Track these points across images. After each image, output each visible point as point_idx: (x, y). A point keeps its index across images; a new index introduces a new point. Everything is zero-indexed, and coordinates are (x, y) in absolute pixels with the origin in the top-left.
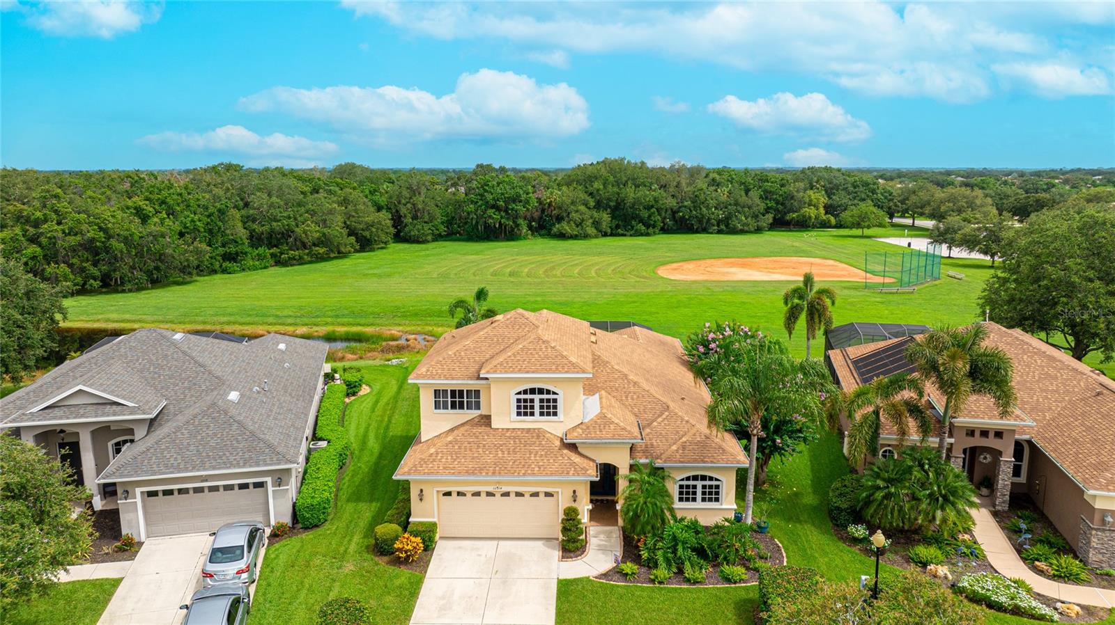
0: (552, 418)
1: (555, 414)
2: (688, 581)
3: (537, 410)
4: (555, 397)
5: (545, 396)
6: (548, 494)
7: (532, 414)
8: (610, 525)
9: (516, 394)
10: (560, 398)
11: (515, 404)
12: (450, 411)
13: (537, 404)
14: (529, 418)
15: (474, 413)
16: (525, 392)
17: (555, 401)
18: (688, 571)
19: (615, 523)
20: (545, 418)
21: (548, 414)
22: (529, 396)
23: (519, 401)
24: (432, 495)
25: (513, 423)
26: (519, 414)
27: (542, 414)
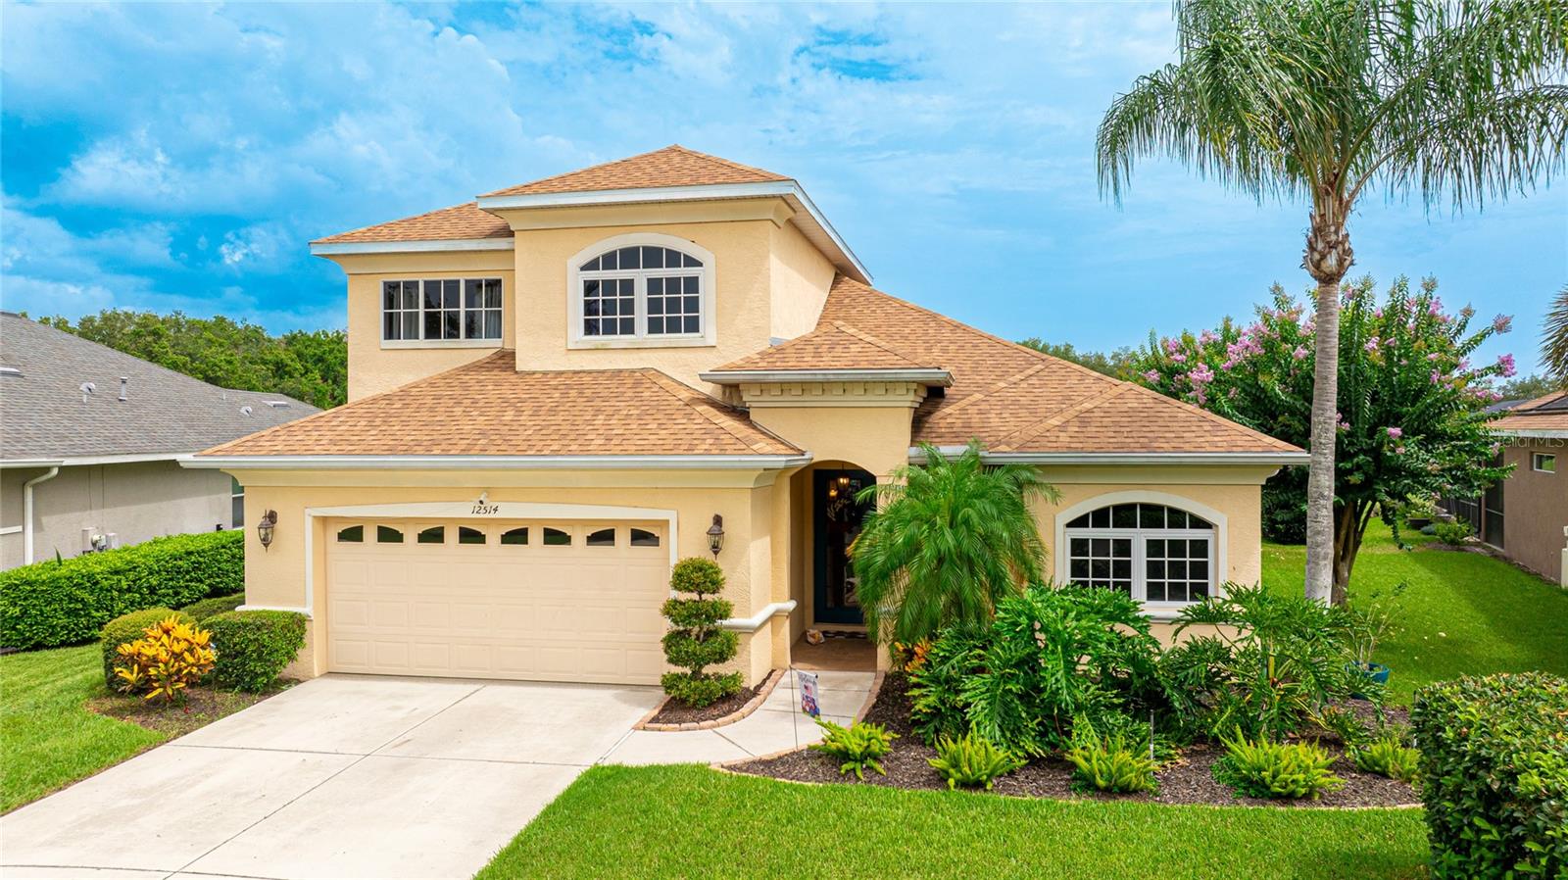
0: (683, 338)
1: (693, 326)
2: (1087, 784)
3: (641, 316)
4: (691, 272)
5: (664, 272)
6: (640, 537)
7: (628, 328)
8: (849, 670)
9: (582, 269)
10: (707, 278)
11: (581, 298)
12: (422, 342)
13: (641, 297)
14: (619, 340)
15: (482, 348)
16: (609, 261)
17: (692, 284)
18: (1087, 749)
19: (870, 663)
20: (665, 338)
21: (674, 326)
22: (618, 274)
23: (591, 287)
24: (300, 529)
25: (575, 356)
26: (591, 328)
27: (655, 327)
